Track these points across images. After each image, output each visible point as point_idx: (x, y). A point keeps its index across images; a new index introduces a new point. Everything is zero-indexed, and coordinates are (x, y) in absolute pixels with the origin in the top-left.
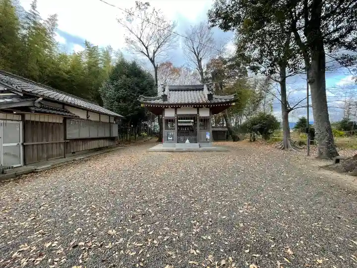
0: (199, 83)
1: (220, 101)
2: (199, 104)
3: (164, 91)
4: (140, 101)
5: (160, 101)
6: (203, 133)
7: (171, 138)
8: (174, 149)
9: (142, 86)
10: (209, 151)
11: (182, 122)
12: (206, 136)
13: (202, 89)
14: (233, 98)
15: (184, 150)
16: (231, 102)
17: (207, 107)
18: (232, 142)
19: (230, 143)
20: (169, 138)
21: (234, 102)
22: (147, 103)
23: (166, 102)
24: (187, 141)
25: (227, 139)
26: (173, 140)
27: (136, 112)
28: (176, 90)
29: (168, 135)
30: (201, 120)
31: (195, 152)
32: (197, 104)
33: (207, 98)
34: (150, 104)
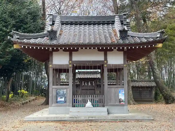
0: (110, 13)
1: (138, 41)
2: (106, 45)
3: (53, 24)
4: (12, 39)
5: (45, 41)
6: (113, 90)
7: (63, 99)
8: (67, 116)
9: (19, 16)
10: (123, 120)
11: (84, 73)
12: (118, 96)
13: (113, 23)
14: (158, 36)
15: (83, 118)
16: (156, 42)
17: (119, 50)
18: (164, 105)
19: (161, 107)
20: (59, 99)
21: (159, 42)
22: (24, 43)
23: (54, 42)
24: (89, 104)
25: (156, 100)
26: (65, 102)
27: (9, 57)
28: (71, 24)
29: (57, 94)
30: (110, 70)
31: (101, 122)
32: (102, 45)
33: (119, 35)
34: (30, 44)
